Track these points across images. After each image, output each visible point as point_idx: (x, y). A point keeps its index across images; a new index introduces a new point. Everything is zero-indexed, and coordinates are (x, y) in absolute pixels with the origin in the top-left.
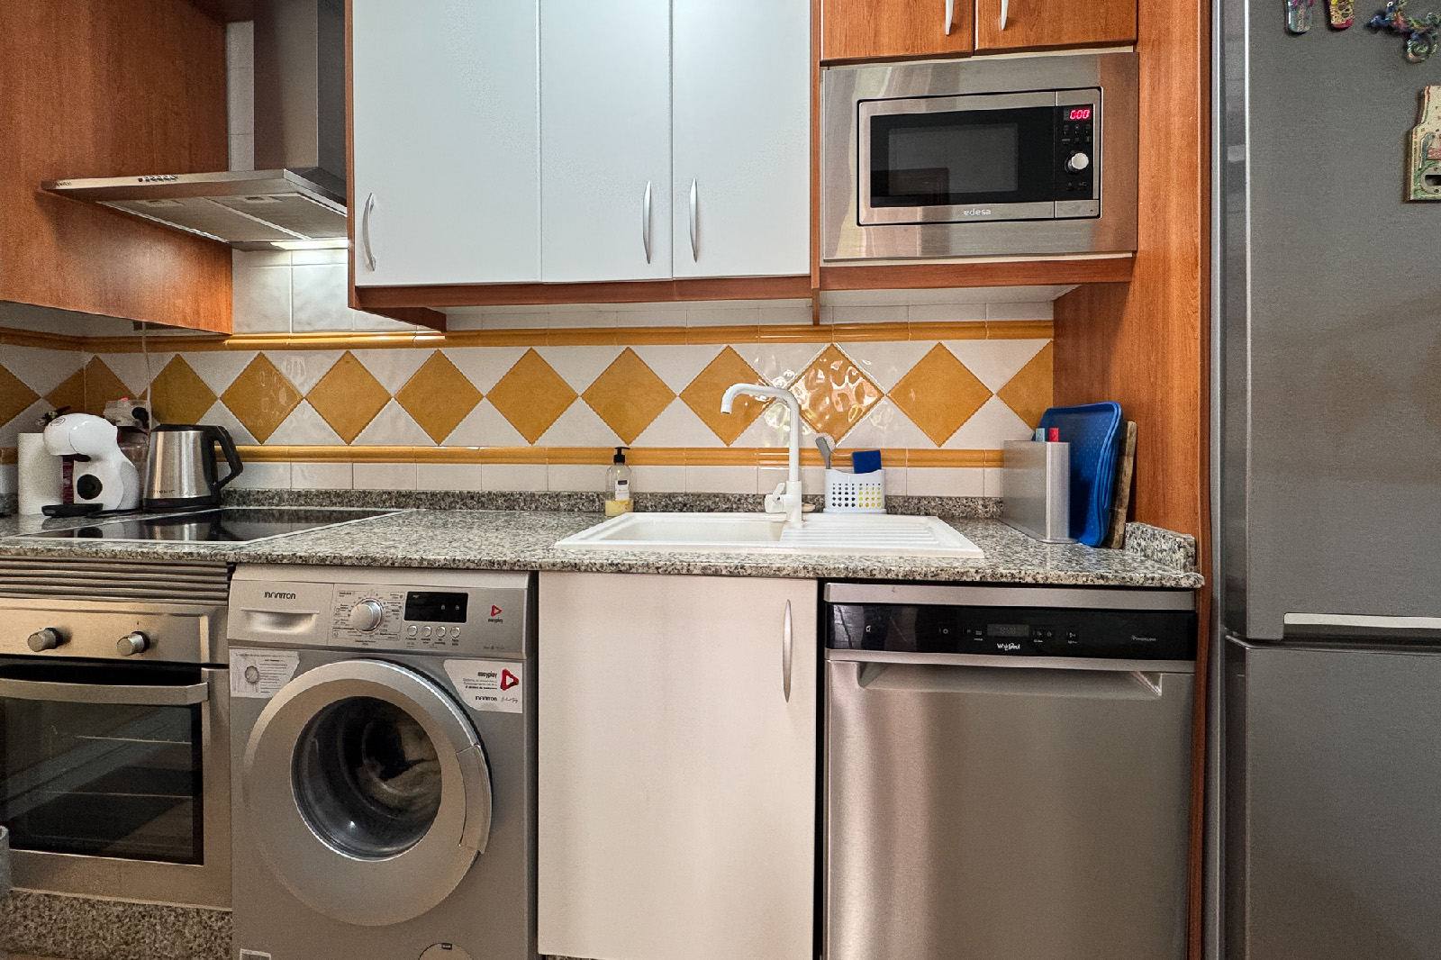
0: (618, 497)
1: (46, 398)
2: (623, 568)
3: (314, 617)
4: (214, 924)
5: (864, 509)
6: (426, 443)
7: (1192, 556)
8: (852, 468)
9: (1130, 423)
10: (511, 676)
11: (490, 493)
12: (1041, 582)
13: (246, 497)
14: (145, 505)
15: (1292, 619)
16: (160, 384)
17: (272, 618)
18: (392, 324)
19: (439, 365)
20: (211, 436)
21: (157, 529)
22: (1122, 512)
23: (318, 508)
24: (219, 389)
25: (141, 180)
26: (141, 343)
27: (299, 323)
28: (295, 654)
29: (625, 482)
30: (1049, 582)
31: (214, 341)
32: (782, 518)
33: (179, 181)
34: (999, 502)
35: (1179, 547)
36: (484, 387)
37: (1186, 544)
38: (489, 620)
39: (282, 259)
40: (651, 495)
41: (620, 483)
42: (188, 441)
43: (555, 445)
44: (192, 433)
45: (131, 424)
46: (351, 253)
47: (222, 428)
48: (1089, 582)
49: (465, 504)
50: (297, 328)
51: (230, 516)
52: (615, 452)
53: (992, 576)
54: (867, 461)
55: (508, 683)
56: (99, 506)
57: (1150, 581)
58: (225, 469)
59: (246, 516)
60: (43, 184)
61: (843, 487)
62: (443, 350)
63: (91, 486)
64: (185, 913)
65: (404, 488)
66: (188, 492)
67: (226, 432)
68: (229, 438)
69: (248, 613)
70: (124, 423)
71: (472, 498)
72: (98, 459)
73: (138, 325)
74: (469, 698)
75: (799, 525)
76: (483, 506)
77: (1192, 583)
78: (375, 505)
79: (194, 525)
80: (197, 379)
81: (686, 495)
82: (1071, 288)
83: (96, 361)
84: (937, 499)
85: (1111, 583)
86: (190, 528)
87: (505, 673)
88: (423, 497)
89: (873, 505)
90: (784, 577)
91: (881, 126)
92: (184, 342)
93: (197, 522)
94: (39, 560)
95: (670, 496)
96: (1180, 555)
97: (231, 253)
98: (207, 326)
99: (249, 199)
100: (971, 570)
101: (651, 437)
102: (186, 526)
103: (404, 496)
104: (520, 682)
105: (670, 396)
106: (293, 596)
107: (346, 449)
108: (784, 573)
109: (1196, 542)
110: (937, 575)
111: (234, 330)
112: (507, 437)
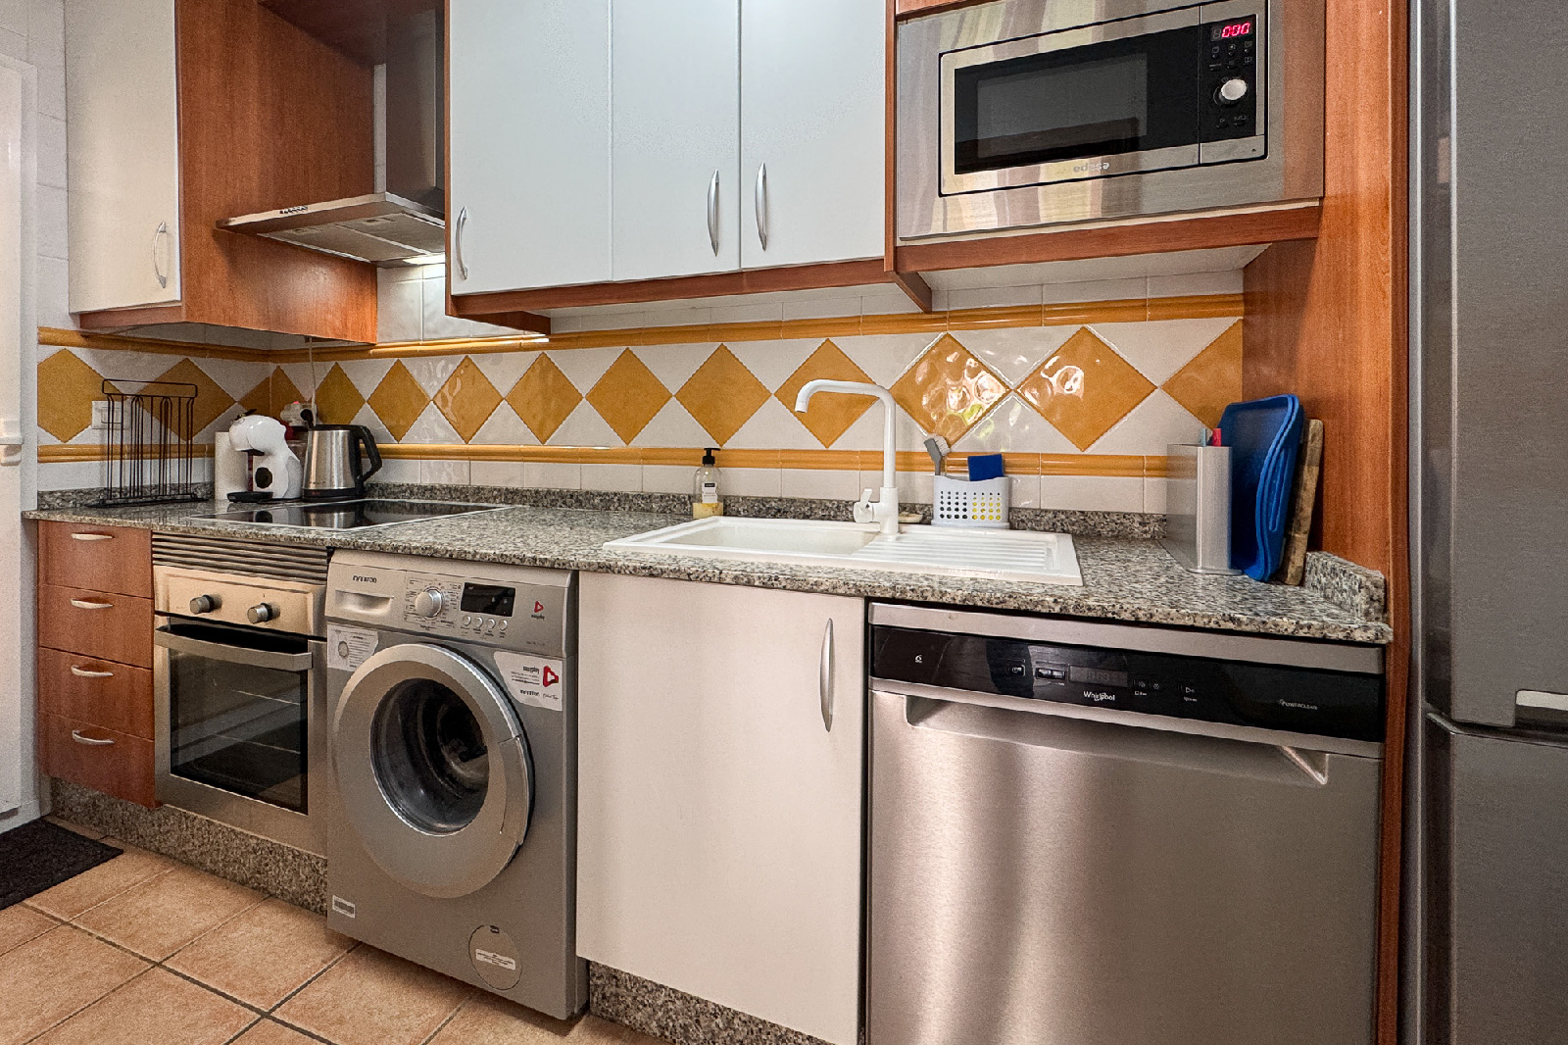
0: (706, 500)
1: (240, 403)
2: (655, 572)
3: (391, 600)
4: (320, 869)
5: (979, 522)
6: (533, 444)
7: (1379, 601)
8: (968, 476)
9: (1313, 422)
10: (553, 674)
11: (587, 492)
12: (1144, 619)
13: (385, 489)
14: (305, 496)
15: (1528, 699)
16: (322, 392)
17: (358, 598)
18: (493, 329)
19: (544, 367)
20: (358, 437)
21: (313, 516)
22: (1301, 539)
23: (440, 502)
24: (367, 392)
25: (281, 212)
26: (308, 353)
27: (428, 332)
28: (375, 633)
29: (713, 485)
30: (1154, 620)
31: (363, 350)
32: (874, 528)
33: (309, 211)
34: (1164, 520)
35: (1360, 587)
36: (584, 387)
37: (1368, 584)
38: (532, 616)
39: (416, 274)
40: (744, 498)
41: (706, 485)
42: (338, 438)
43: (648, 446)
44: (341, 432)
45: (300, 424)
46: (448, 265)
47: (365, 428)
48: (1212, 625)
49: (564, 503)
50: (427, 336)
51: (372, 506)
52: (705, 454)
53: (1076, 607)
54: (986, 467)
55: (549, 680)
56: (270, 494)
57: (1306, 630)
58: (367, 464)
59: (385, 508)
60: (218, 223)
61: (953, 496)
62: (548, 353)
63: (265, 477)
64: (300, 855)
65: (513, 485)
66: (337, 484)
67: (368, 431)
68: (372, 438)
69: (341, 594)
70: (294, 423)
71: (572, 497)
72: (270, 454)
73: (307, 339)
74: (515, 689)
75: (892, 538)
76: (581, 506)
77: (1372, 637)
78: (487, 500)
79: (342, 514)
80: (351, 386)
81: (780, 500)
82: (1262, 248)
83: (279, 372)
84: (1078, 514)
85: (1244, 628)
86: (339, 516)
87: (547, 670)
88: (528, 494)
89: (991, 518)
90: (822, 592)
91: (969, 80)
92: (342, 352)
93: (344, 511)
94: (224, 540)
95: (764, 501)
96: (1360, 599)
97: (376, 270)
98: (354, 338)
99: (369, 221)
100: (1048, 599)
101: (744, 438)
102: (336, 514)
103: (511, 493)
104: (560, 680)
105: (766, 395)
106: (374, 580)
107: (463, 447)
108: (822, 588)
109: (1385, 581)
110: (1004, 602)
111: (379, 341)
112: (606, 438)
